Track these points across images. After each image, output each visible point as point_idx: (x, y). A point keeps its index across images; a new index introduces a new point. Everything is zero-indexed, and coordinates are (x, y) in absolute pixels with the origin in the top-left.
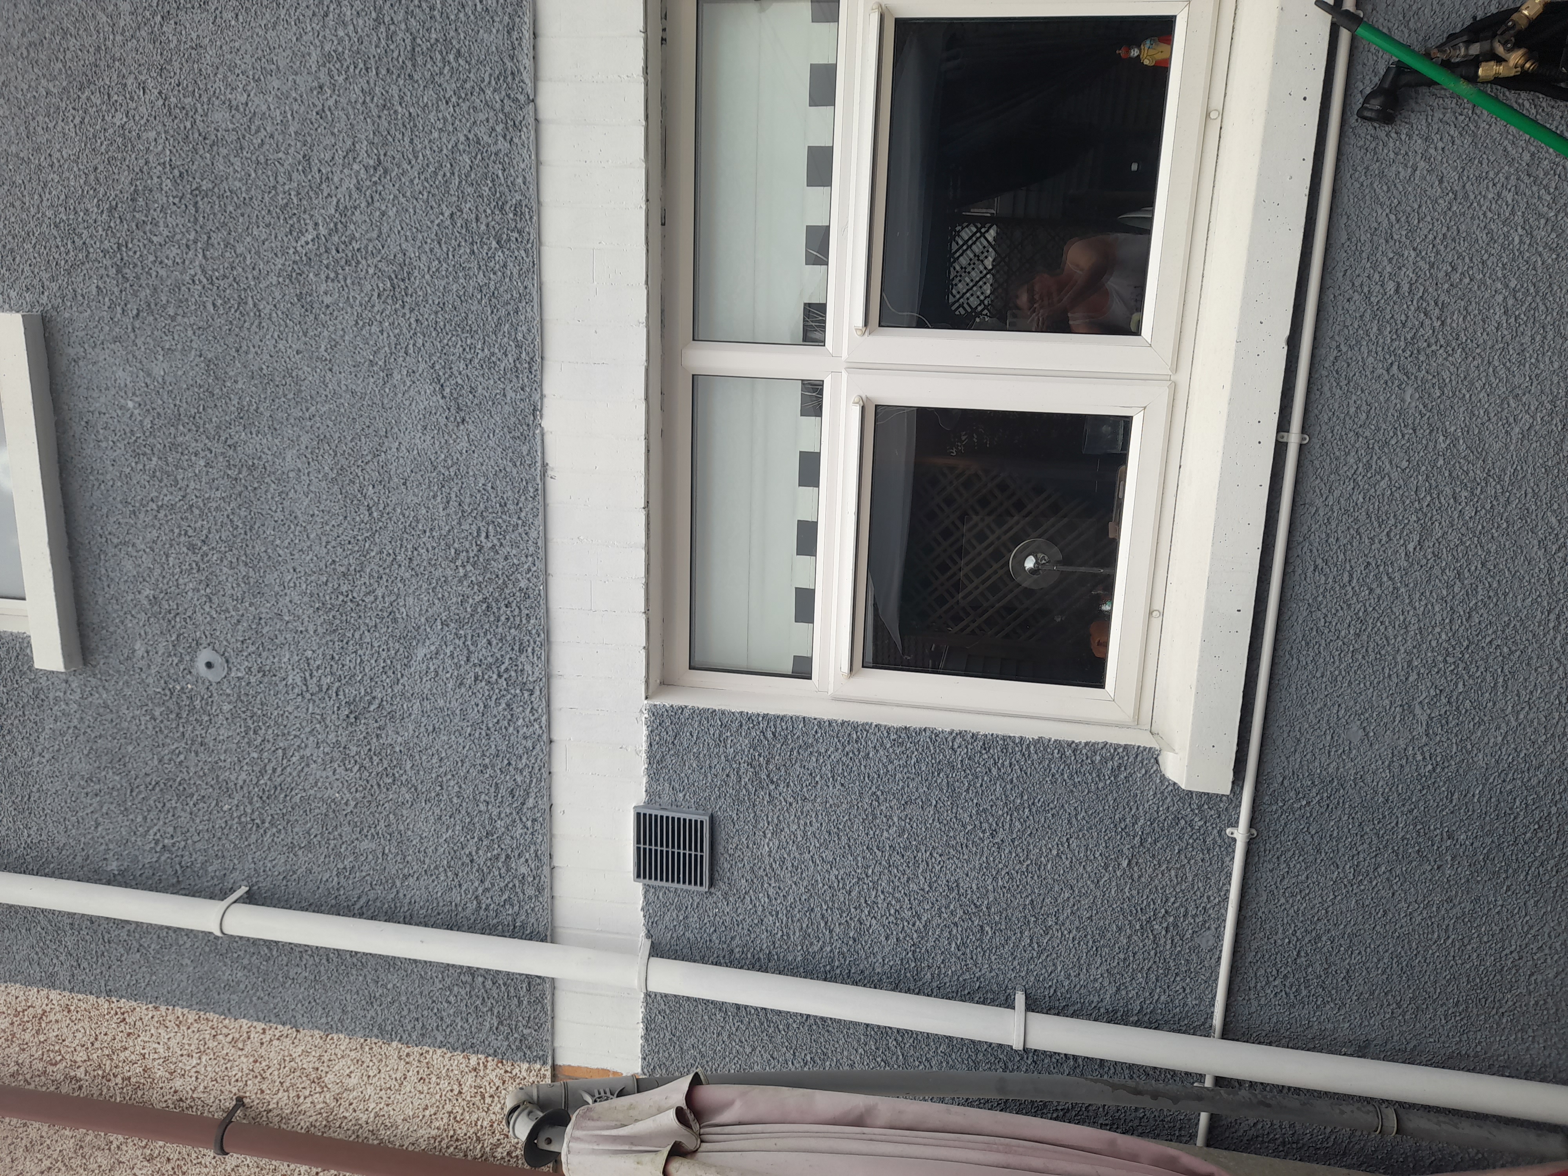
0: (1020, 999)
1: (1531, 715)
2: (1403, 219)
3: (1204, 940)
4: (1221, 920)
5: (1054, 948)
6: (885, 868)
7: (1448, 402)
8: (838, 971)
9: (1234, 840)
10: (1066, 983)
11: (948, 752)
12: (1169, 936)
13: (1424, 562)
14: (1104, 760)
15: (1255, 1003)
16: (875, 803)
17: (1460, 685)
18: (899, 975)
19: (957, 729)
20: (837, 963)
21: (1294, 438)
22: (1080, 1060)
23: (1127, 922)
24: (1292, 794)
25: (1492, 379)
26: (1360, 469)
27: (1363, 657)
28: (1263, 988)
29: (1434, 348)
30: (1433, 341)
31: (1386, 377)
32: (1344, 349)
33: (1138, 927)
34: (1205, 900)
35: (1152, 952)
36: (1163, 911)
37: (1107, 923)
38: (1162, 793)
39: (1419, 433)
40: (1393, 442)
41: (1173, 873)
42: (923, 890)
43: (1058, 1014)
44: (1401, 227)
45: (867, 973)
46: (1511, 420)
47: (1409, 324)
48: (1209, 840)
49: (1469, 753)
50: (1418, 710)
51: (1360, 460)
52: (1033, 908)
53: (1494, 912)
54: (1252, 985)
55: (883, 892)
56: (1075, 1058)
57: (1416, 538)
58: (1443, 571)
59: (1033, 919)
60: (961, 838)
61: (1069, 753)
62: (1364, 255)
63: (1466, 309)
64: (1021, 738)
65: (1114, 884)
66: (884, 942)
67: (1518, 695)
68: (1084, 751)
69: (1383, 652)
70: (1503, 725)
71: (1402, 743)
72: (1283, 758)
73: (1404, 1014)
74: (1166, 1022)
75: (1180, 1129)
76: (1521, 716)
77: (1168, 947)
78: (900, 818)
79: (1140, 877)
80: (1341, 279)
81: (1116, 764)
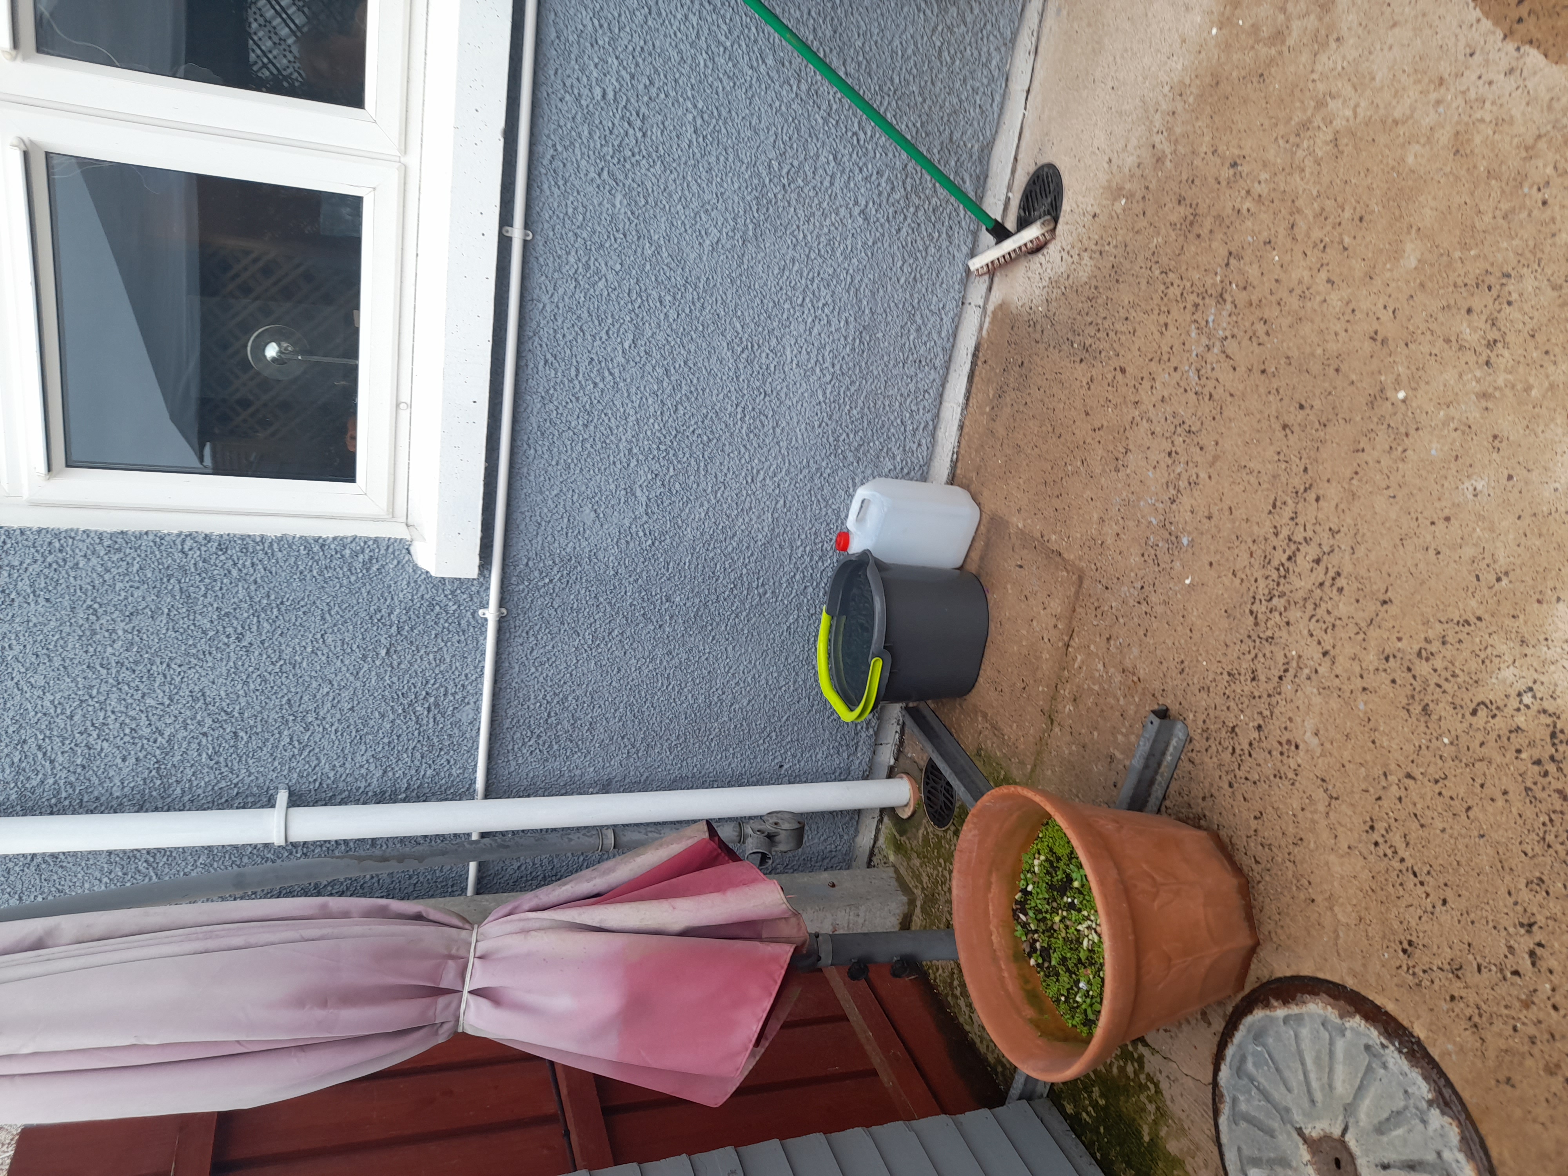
0: (282, 797)
1: (726, 493)
2: (606, 25)
3: (464, 715)
4: (479, 693)
5: (316, 743)
6: (113, 686)
7: (652, 212)
8: (67, 803)
9: (486, 620)
10: (331, 774)
11: (178, 556)
12: (431, 715)
13: (638, 359)
14: (355, 554)
15: (513, 763)
16: (93, 618)
17: (671, 469)
18: (143, 796)
19: (186, 531)
20: (64, 795)
21: (517, 233)
22: (351, 844)
23: (389, 708)
24: (536, 573)
25: (687, 193)
26: (581, 270)
27: (592, 447)
28: (519, 749)
29: (637, 157)
30: (636, 150)
31: (599, 181)
32: (560, 149)
33: (400, 711)
34: (463, 677)
35: (416, 733)
36: (424, 693)
37: (369, 711)
38: (416, 582)
39: (629, 238)
40: (607, 245)
41: (431, 656)
42: (162, 704)
43: (325, 805)
44: (604, 33)
45: (103, 799)
46: (703, 233)
47: (616, 132)
48: (463, 622)
49: (680, 528)
50: (639, 493)
51: (579, 260)
52: (291, 707)
53: (703, 658)
54: (510, 747)
55: (113, 712)
56: (346, 842)
57: (631, 337)
58: (654, 368)
59: (292, 718)
60: (203, 645)
61: (316, 548)
62: (573, 56)
63: (663, 123)
64: (262, 537)
65: (373, 673)
66: (121, 765)
67: (716, 477)
68: (333, 546)
69: (608, 441)
70: (706, 503)
71: (627, 522)
72: (527, 541)
73: (638, 751)
74: (433, 794)
75: (452, 886)
76: (719, 495)
77: (431, 725)
78: (125, 631)
79: (399, 664)
80: (553, 77)
81: (367, 557)
